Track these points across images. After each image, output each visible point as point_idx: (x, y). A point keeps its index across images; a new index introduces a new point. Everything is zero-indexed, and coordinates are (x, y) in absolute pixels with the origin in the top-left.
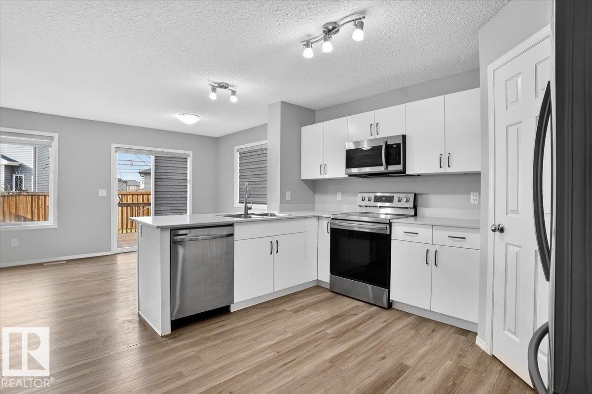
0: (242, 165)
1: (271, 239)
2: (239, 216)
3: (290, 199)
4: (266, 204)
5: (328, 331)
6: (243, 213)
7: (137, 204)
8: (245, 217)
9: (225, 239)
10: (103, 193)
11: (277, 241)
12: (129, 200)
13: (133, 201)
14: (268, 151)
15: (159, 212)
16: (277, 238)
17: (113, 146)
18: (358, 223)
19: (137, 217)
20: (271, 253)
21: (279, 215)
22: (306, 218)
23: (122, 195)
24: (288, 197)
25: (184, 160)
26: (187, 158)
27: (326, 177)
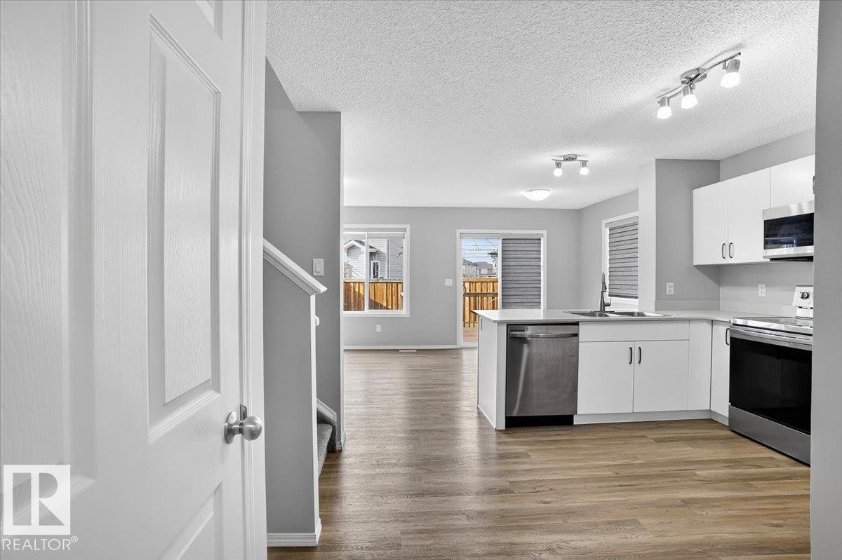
0: (612, 244)
1: (632, 345)
2: (592, 314)
3: (672, 293)
4: (637, 298)
5: (698, 473)
6: (598, 310)
7: (483, 295)
8: (600, 315)
9: (570, 338)
10: (448, 282)
11: (640, 348)
12: (477, 289)
13: (481, 291)
14: (639, 227)
15: (508, 304)
16: (638, 345)
17: (459, 231)
18: (775, 333)
19: (480, 311)
20: (630, 363)
21: (651, 314)
22: (689, 320)
23: (470, 282)
24: (670, 289)
25: (537, 242)
26: (540, 239)
27: (731, 261)
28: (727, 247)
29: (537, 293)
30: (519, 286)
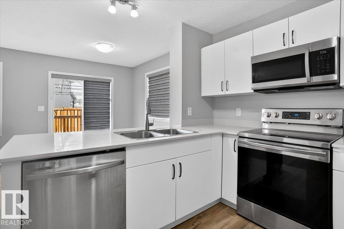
1: (174, 162)
3: (191, 115)
6: (145, 129)
10: (41, 109)
11: (180, 164)
14: (170, 75)
15: (88, 123)
16: (179, 161)
17: (50, 73)
20: (173, 178)
22: (211, 135)
24: (190, 112)
25: (107, 84)
26: (109, 83)
27: (227, 93)
28: (225, 84)
29: (107, 115)
30: (96, 111)
